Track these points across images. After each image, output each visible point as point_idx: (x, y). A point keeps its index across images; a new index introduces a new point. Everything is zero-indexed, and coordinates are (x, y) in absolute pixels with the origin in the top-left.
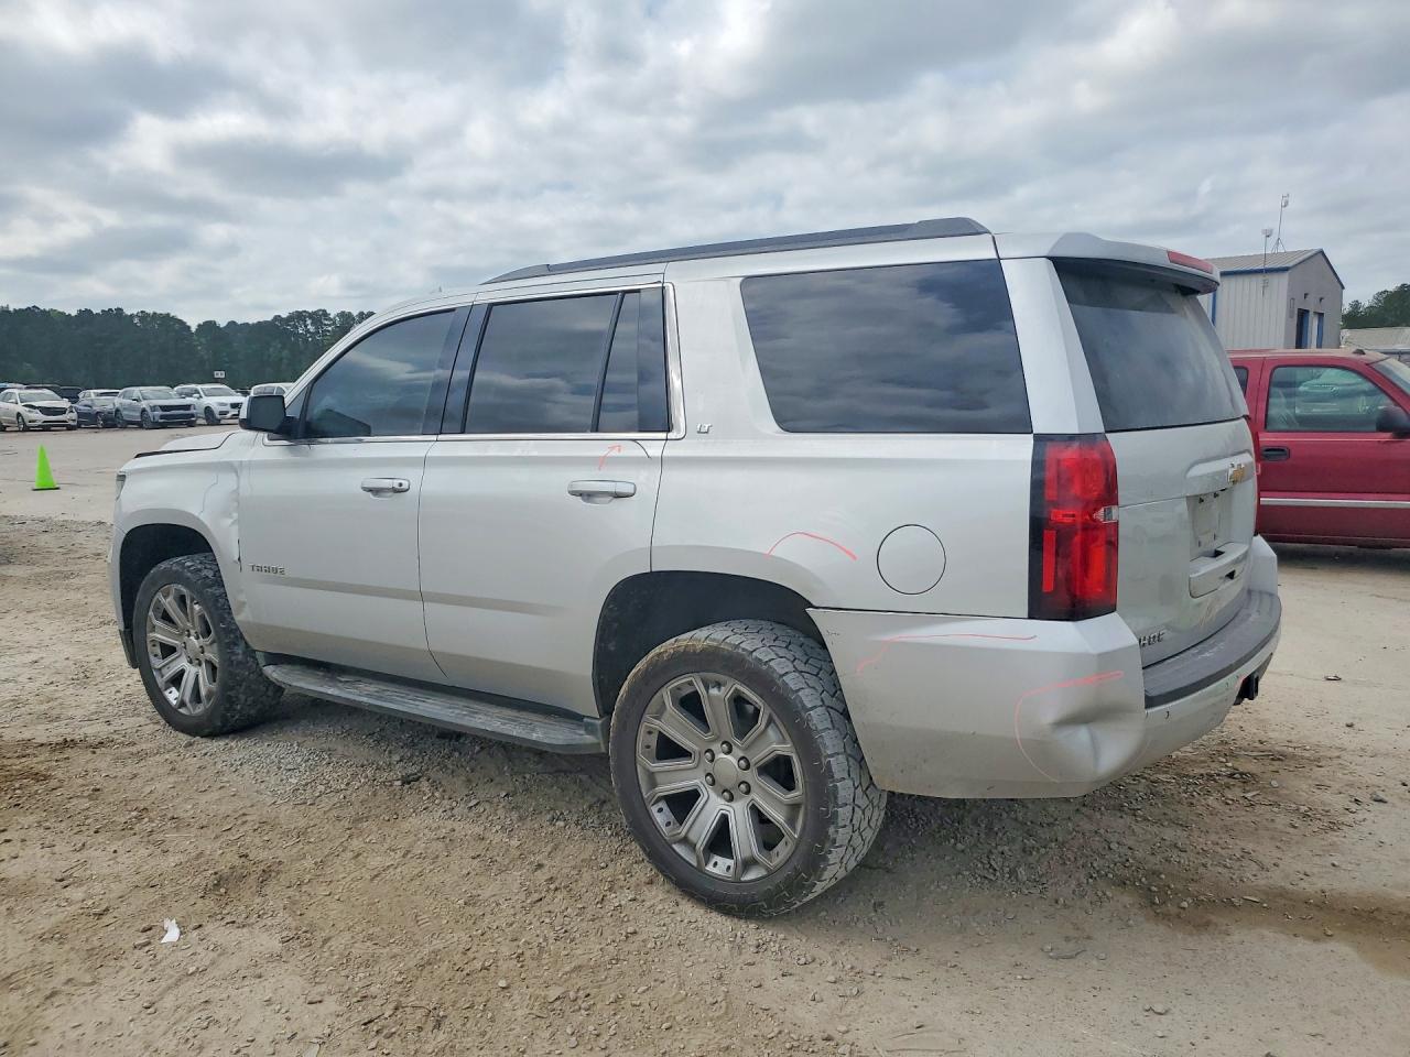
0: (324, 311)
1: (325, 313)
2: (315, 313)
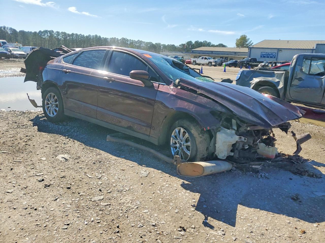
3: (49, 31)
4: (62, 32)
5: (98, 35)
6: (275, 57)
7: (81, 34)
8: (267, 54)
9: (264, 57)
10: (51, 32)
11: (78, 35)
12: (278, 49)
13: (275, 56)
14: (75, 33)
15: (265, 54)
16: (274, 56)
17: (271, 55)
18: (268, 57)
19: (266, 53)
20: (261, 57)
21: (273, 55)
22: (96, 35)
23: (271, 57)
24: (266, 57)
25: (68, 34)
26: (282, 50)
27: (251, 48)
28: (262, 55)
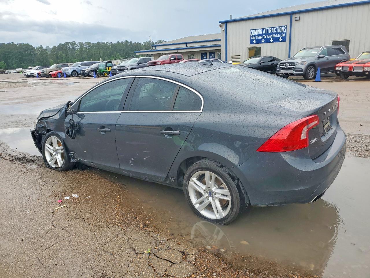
3: (71, 43)
4: (86, 42)
5: (129, 41)
6: (284, 40)
7: (108, 42)
8: (264, 32)
9: (259, 41)
10: (73, 44)
11: (105, 43)
12: (291, 14)
13: (286, 35)
14: (100, 42)
15: (259, 35)
16: (283, 35)
17: (274, 33)
18: (267, 41)
19: (263, 29)
20: (252, 42)
21: (280, 33)
22: (127, 41)
23: (276, 40)
24: (263, 41)
25: (93, 44)
26: (301, 15)
27: (226, 23)
28: (254, 38)
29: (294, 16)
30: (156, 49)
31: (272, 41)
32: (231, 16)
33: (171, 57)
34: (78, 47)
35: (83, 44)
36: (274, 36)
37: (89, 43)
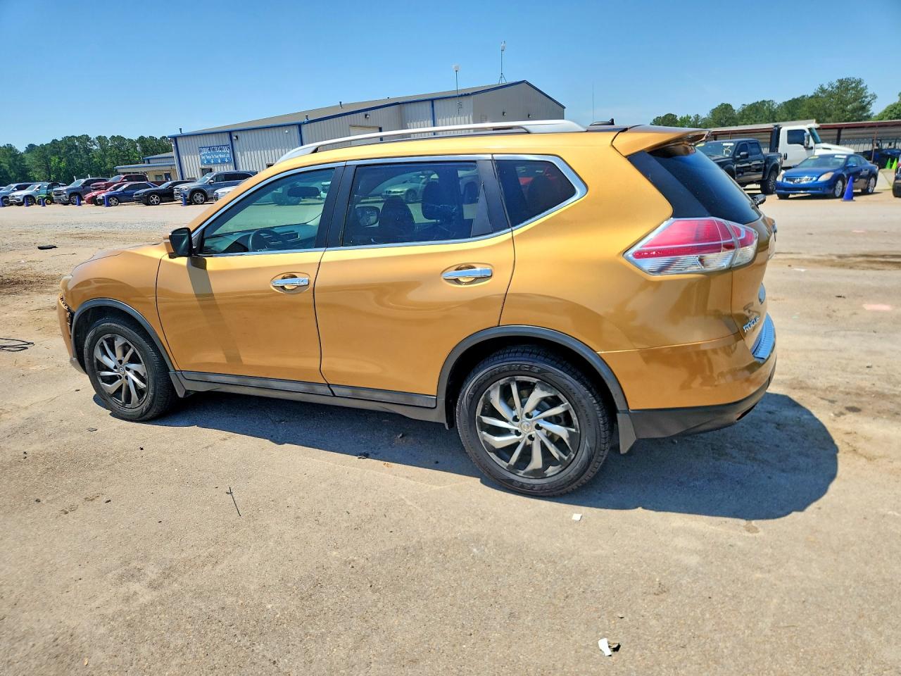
0: (87, 136)
1: (88, 138)
2: (80, 137)
4: (113, 137)
10: (84, 140)
12: (230, 133)
16: (228, 156)
19: (209, 148)
20: (202, 163)
26: (239, 134)
27: (175, 138)
28: (203, 157)
29: (233, 134)
30: (149, 163)
31: (219, 161)
32: (181, 129)
33: (124, 178)
34: (95, 147)
35: (108, 141)
36: (220, 156)
37: (120, 138)
